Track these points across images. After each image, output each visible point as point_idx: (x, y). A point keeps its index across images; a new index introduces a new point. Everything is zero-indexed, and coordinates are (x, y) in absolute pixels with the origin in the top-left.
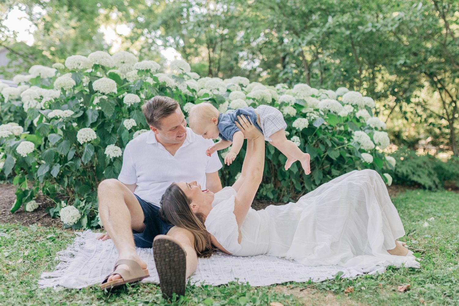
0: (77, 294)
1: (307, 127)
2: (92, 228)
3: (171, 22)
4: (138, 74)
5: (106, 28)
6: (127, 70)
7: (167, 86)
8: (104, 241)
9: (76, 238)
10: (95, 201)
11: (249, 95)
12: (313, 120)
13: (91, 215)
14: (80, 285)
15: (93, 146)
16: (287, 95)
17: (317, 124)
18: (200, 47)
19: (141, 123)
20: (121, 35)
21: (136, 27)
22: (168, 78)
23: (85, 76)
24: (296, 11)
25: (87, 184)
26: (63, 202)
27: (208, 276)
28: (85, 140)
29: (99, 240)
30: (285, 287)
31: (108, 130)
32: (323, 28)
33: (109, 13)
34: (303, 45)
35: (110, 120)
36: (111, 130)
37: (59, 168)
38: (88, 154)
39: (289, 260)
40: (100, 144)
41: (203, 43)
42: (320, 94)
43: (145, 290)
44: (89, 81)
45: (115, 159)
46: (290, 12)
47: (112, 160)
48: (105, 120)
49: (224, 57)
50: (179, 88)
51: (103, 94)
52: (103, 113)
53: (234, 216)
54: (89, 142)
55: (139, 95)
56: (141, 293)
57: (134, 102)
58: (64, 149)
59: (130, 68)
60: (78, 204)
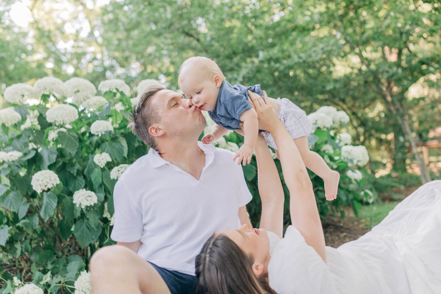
6: (84, 99)
15: (55, 195)
25: (48, 248)
26: (15, 279)
28: (43, 188)
31: (72, 172)
36: (75, 171)
37: (7, 231)
38: (50, 207)
40: (63, 192)
44: (39, 114)
45: (88, 208)
47: (84, 211)
48: (66, 160)
51: (60, 126)
52: (63, 151)
54: (49, 190)
57: (105, 130)
58: (13, 203)
59: (88, 97)
60: (40, 279)
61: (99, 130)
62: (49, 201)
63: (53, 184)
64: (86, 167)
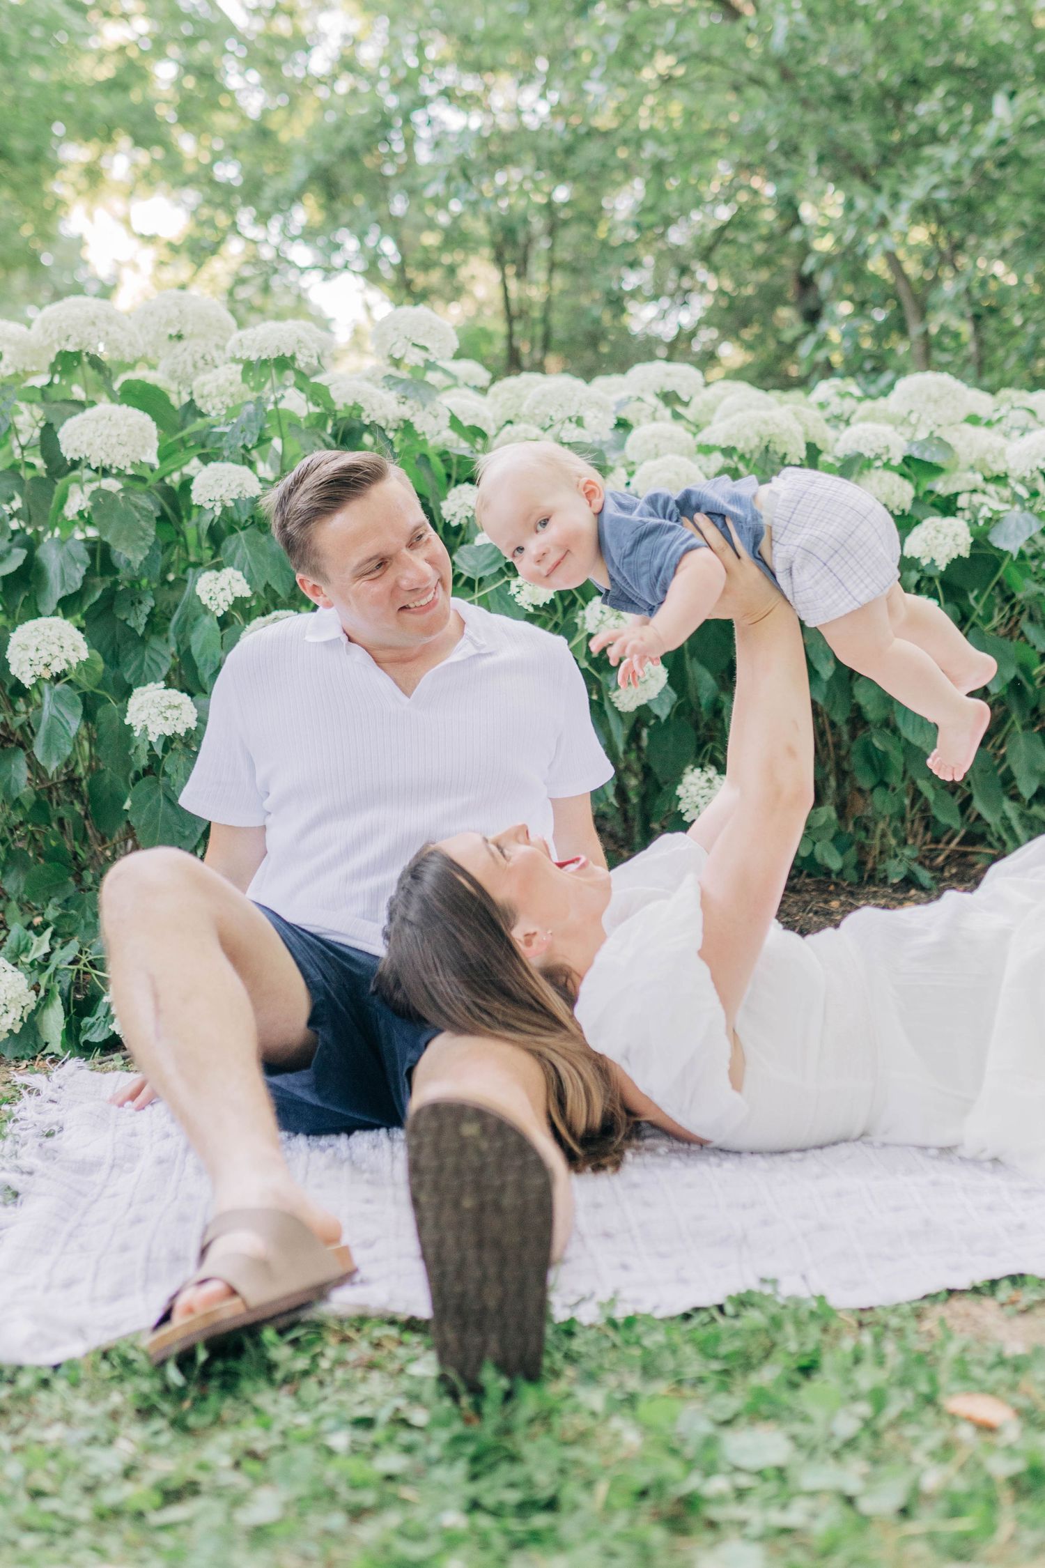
0: (42, 1396)
1: (966, 555)
2: (86, 1049)
3: (346, 174)
4: (244, 380)
5: (90, 216)
6: (195, 366)
7: (367, 422)
8: (141, 1108)
9: (20, 1105)
10: (93, 926)
11: (706, 437)
12: (989, 521)
13: (77, 990)
14: (53, 1345)
15: (75, 693)
16: (869, 426)
17: (1006, 538)
18: (465, 262)
19: (268, 586)
20: (149, 240)
21: (209, 202)
22: (367, 387)
23: (22, 406)
24: (851, 84)
25: (54, 856)
27: (625, 1267)
28: (40, 670)
29: (121, 1105)
30: (989, 1304)
31: (131, 623)
32: (971, 146)
33: (100, 156)
34: (899, 221)
35: (135, 581)
36: (143, 620)
38: (60, 730)
39: (975, 1162)
40: (102, 684)
41: (479, 242)
42: (1003, 411)
43: (351, 1355)
44: (42, 424)
45: (168, 742)
46: (829, 91)
47: (158, 750)
48: (116, 583)
49: (564, 293)
50: (418, 428)
51: (104, 472)
52: (106, 548)
53: (702, 971)
54: (57, 678)
55: (251, 464)
56: (331, 1371)
57: (235, 496)
59: (208, 357)
60: (22, 949)
61: (216, 494)
62: (59, 712)
63: (68, 662)
64: (176, 606)
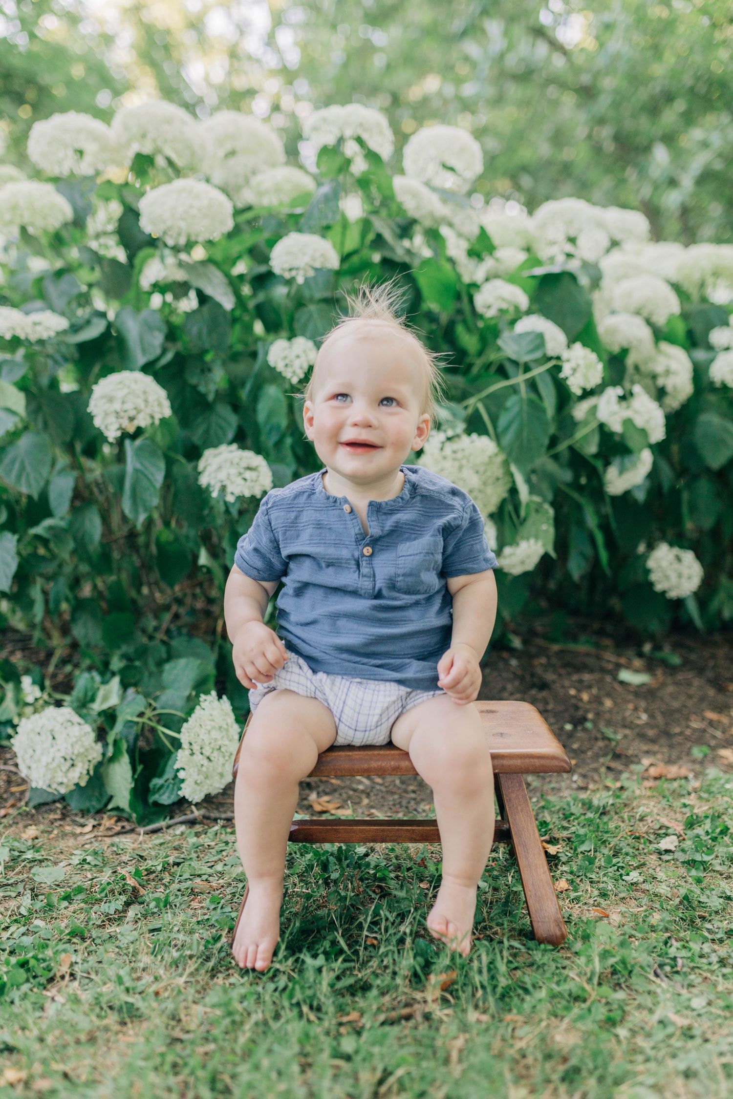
15: (157, 449)
23: (100, 203)
28: (125, 423)
31: (202, 389)
36: (213, 388)
37: (12, 549)
38: (145, 483)
47: (234, 512)
54: (140, 431)
57: (318, 265)
58: (28, 468)
60: (88, 698)
61: (298, 263)
62: (142, 463)
63: (152, 417)
64: (249, 374)
